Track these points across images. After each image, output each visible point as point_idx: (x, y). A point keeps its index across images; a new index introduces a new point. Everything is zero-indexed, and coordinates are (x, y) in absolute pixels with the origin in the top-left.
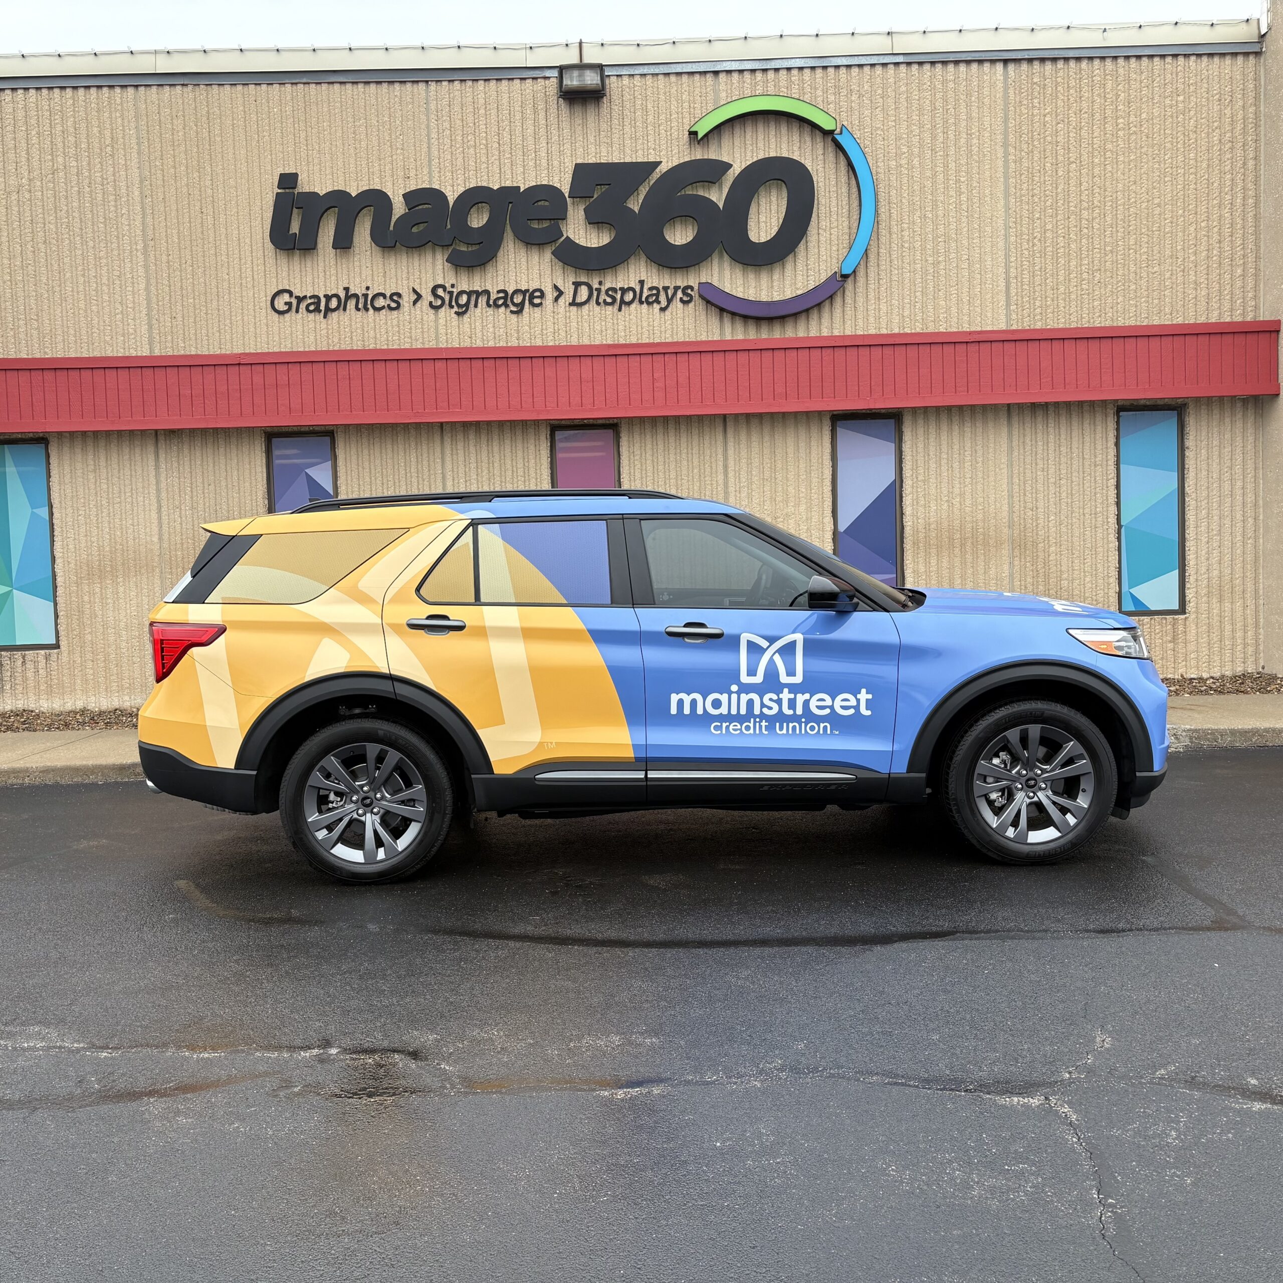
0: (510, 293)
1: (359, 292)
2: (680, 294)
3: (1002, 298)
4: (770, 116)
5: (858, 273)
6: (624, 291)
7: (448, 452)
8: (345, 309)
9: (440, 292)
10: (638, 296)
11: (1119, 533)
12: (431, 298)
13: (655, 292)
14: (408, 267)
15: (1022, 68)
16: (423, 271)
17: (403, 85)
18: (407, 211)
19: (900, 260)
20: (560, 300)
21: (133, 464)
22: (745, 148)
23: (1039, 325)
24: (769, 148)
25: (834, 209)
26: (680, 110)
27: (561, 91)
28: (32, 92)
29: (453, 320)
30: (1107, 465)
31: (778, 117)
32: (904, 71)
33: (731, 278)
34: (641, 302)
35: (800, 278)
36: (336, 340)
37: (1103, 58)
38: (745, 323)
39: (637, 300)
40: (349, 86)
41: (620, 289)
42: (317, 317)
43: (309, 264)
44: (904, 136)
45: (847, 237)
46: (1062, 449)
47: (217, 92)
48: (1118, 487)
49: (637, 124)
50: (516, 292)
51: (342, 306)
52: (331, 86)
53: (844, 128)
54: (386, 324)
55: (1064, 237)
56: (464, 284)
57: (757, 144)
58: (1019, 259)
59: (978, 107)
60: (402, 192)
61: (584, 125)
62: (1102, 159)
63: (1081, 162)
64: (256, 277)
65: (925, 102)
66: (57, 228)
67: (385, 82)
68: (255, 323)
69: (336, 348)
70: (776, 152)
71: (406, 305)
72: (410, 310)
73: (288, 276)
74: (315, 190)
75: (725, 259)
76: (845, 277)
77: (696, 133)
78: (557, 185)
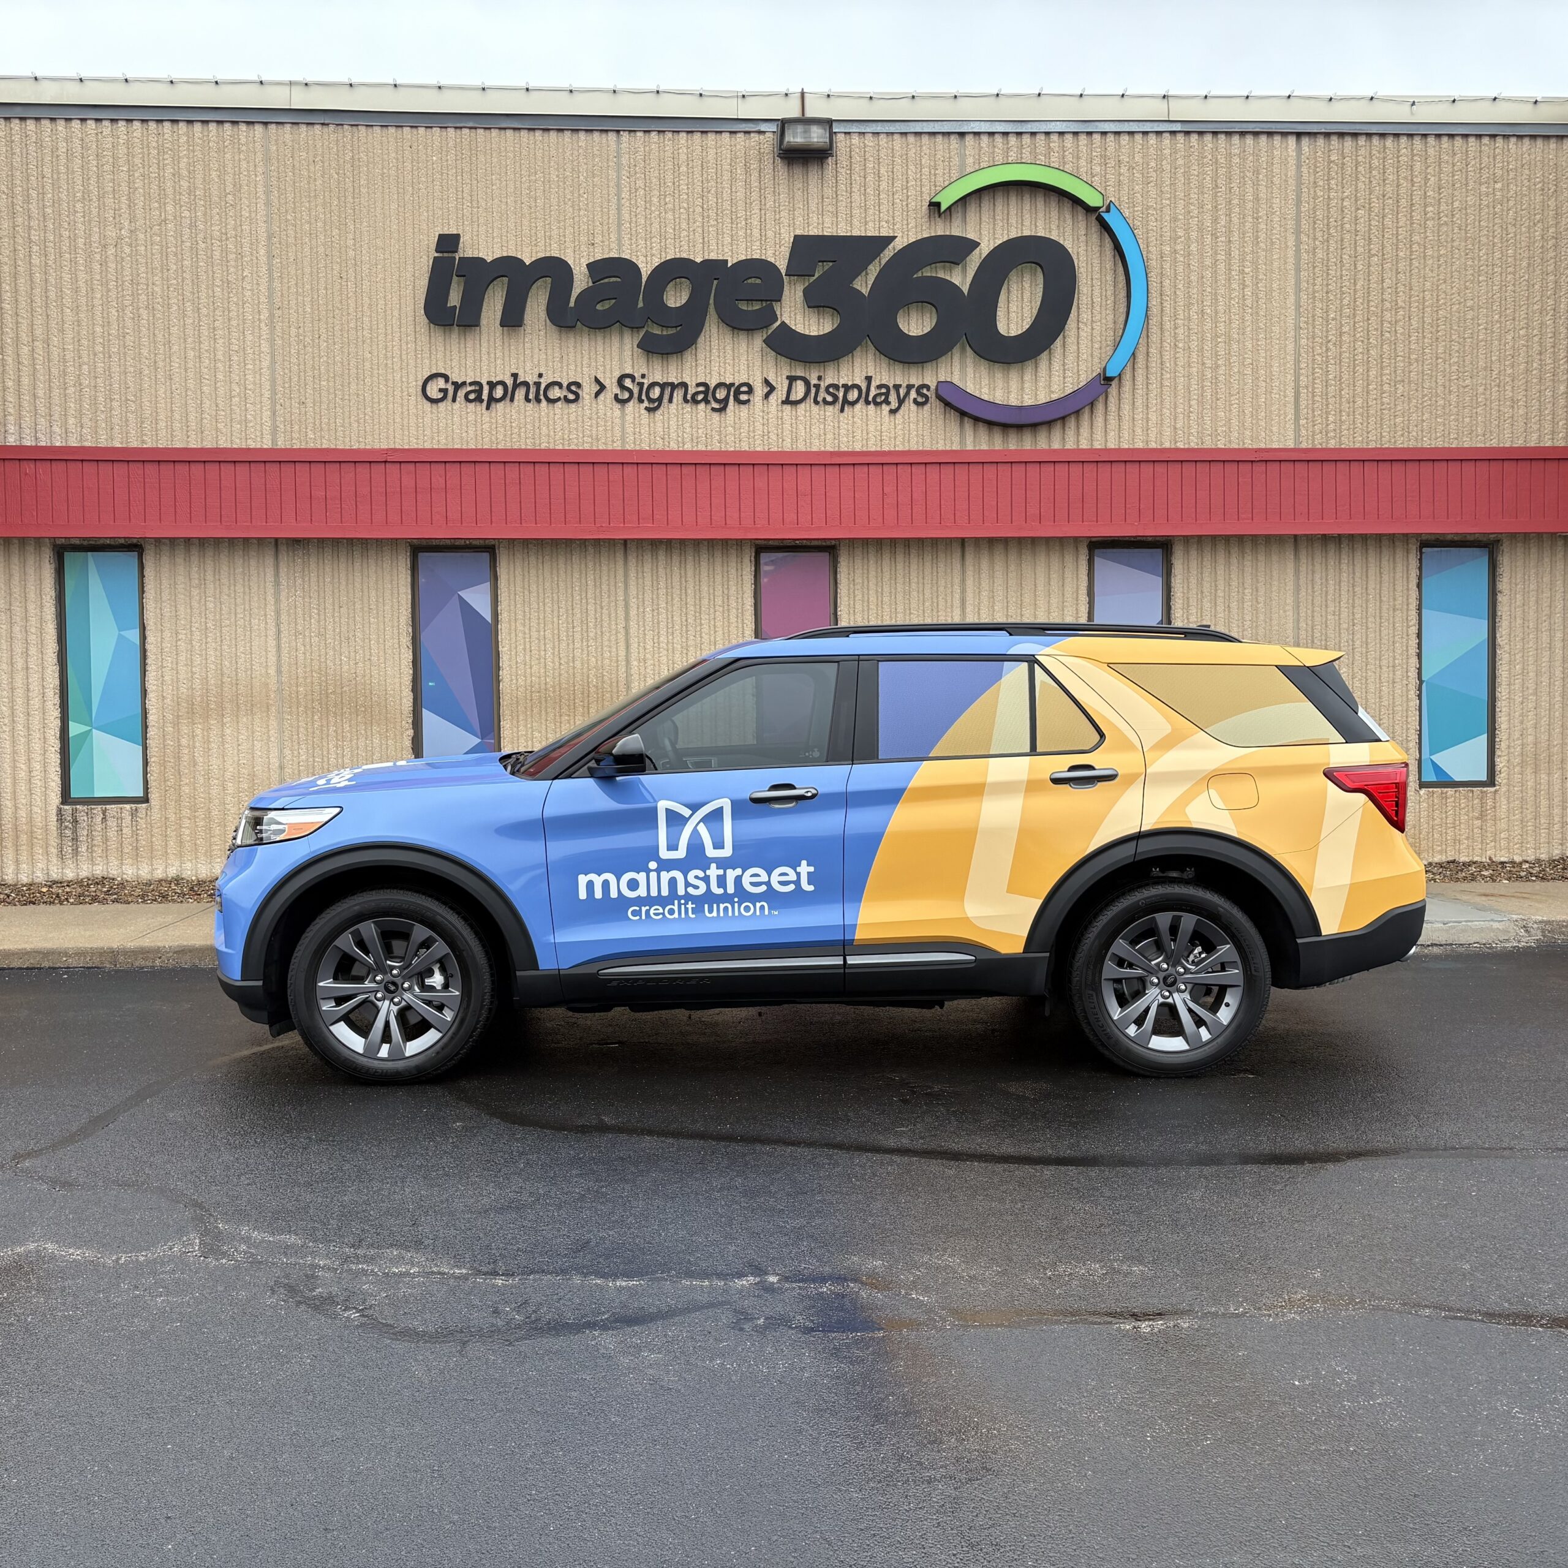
0: (712, 386)
1: (531, 379)
2: (913, 394)
3: (1290, 410)
4: (1024, 188)
5: (1123, 376)
6: (847, 388)
7: (632, 574)
8: (512, 400)
9: (628, 383)
10: (864, 395)
11: (1420, 689)
12: (617, 390)
13: (884, 390)
14: (590, 350)
15: (1318, 144)
16: (608, 357)
17: (589, 134)
18: (591, 284)
19: (1172, 363)
20: (771, 397)
21: (246, 579)
22: (994, 224)
23: (1332, 444)
24: (1022, 225)
25: (1097, 300)
26: (918, 176)
27: (780, 149)
28: (137, 124)
29: (642, 417)
30: (1408, 610)
31: (1033, 189)
32: (1182, 141)
33: (975, 377)
34: (867, 403)
35: (1055, 379)
36: (501, 437)
37: (1411, 136)
38: (990, 430)
39: (862, 400)
40: (524, 133)
41: (843, 386)
42: (479, 408)
43: (470, 344)
44: (1180, 217)
45: (1112, 334)
46: (1356, 589)
47: (365, 134)
48: (1419, 635)
49: (868, 190)
50: (720, 385)
51: (509, 396)
52: (503, 132)
53: (1112, 205)
54: (562, 419)
55: (1362, 341)
56: (657, 374)
57: (1008, 220)
58: (1310, 366)
59: (1266, 186)
60: (584, 262)
61: (806, 189)
62: (1408, 253)
63: (1383, 255)
64: (404, 357)
65: (1205, 179)
66: (163, 291)
67: (567, 130)
68: (402, 413)
69: (500, 447)
70: (1031, 231)
71: (587, 397)
72: (591, 403)
73: (445, 356)
74: (481, 255)
75: (968, 354)
76: (1108, 380)
77: (938, 205)
78: (772, 260)
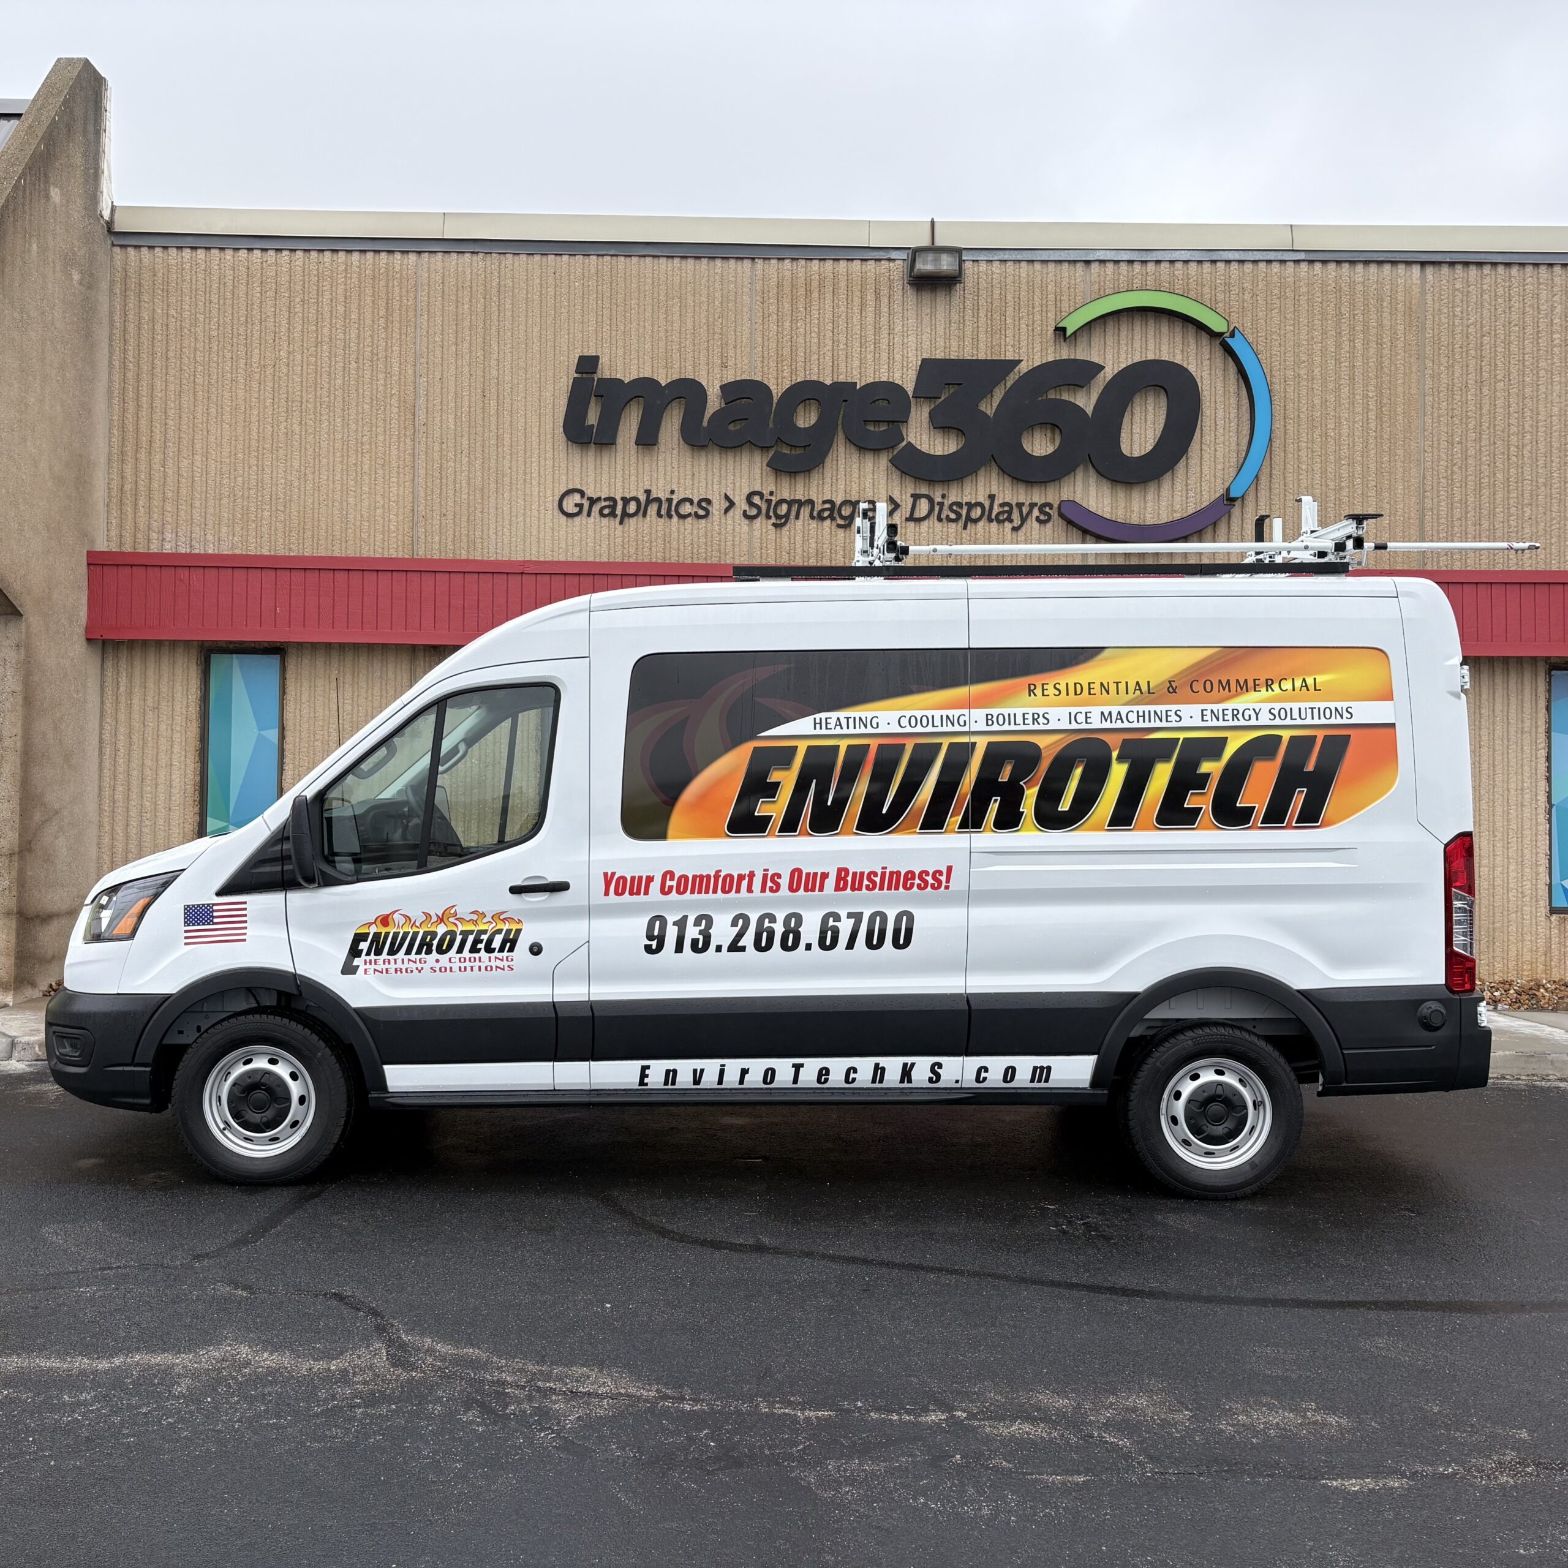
0: (838, 503)
1: (663, 495)
2: (1036, 512)
3: (1415, 532)
4: (1149, 314)
5: (1246, 497)
6: (971, 506)
8: (644, 515)
9: (756, 499)
10: (987, 513)
12: (745, 507)
13: (1006, 508)
14: (720, 468)
15: (1443, 272)
16: (737, 475)
17: (725, 261)
18: (723, 405)
19: (1296, 485)
20: (895, 515)
21: (384, 684)
22: (1119, 349)
23: (1459, 566)
24: (1146, 349)
25: (1220, 422)
26: (1044, 302)
27: (910, 276)
28: (300, 254)
29: (770, 532)
30: (1536, 732)
31: (1158, 314)
32: (1306, 269)
33: (1097, 496)
34: (990, 520)
35: (1177, 499)
36: (632, 550)
37: (1536, 265)
39: (985, 517)
40: (663, 260)
41: (967, 503)
42: (612, 523)
43: (605, 461)
44: (1304, 342)
45: (1235, 455)
46: (1483, 711)
47: (511, 262)
48: (1548, 758)
49: (995, 316)
50: (846, 502)
51: (642, 511)
52: (642, 259)
53: (1236, 330)
54: (692, 534)
55: (1489, 465)
56: (787, 490)
57: (1132, 344)
58: (1435, 488)
59: (1390, 313)
60: (718, 384)
61: (933, 315)
62: (1535, 379)
63: (1510, 380)
64: (542, 472)
65: (1329, 306)
66: (315, 407)
67: (704, 257)
68: (539, 527)
69: (631, 560)
70: (1155, 355)
71: (716, 513)
72: (720, 519)
73: (581, 473)
74: (618, 376)
75: (1091, 474)
76: (1231, 500)
77: (1064, 330)
78: (900, 383)
